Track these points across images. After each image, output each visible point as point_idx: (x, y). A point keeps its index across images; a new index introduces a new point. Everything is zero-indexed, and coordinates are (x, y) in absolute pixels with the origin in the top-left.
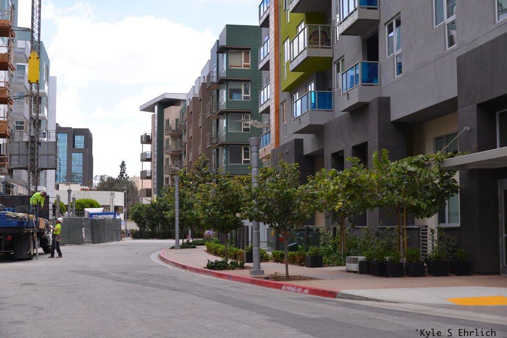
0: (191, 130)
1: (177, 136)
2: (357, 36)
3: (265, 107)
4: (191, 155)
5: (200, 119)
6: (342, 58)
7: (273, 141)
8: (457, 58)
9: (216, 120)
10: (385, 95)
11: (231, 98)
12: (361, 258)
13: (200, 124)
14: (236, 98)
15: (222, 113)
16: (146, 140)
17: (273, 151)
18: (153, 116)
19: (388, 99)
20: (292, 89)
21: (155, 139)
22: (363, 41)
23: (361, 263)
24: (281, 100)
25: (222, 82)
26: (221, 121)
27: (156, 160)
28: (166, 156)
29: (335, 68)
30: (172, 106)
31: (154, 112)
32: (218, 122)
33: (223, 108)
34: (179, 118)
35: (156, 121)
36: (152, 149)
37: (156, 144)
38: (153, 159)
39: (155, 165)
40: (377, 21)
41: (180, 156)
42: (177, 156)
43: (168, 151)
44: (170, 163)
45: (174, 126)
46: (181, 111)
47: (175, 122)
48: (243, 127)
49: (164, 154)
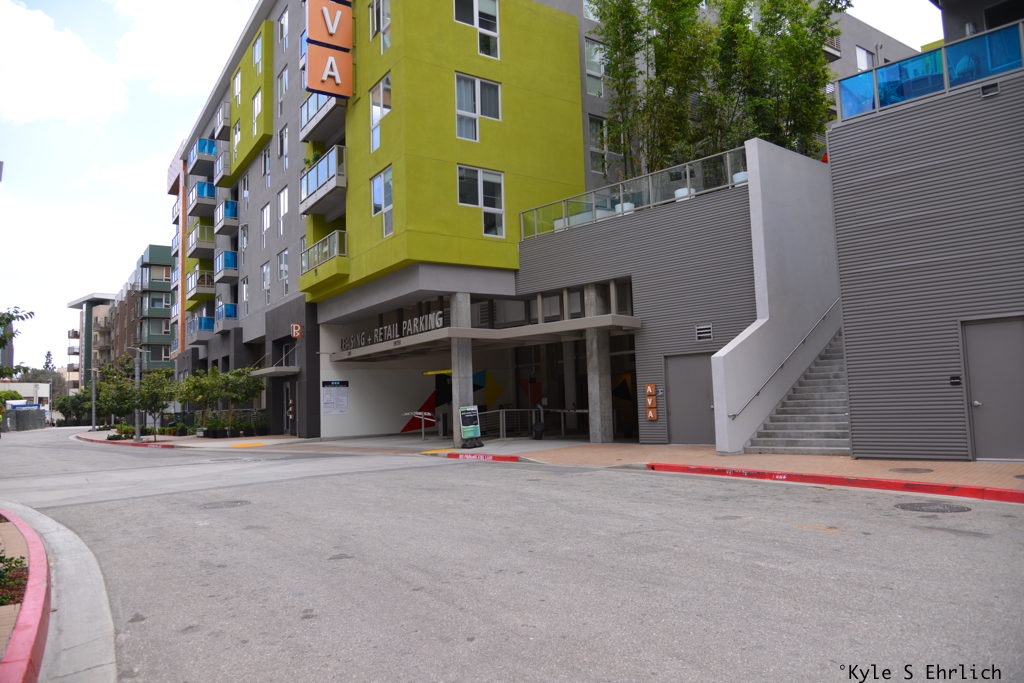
0: (118, 330)
1: (106, 332)
2: (226, 284)
3: (175, 320)
4: (118, 351)
5: (126, 321)
6: (220, 296)
7: (179, 347)
8: (266, 313)
10: (240, 326)
11: (153, 305)
12: (205, 429)
13: (126, 326)
14: (157, 306)
15: (144, 318)
16: (75, 335)
17: (179, 355)
18: (82, 313)
19: (241, 329)
21: (83, 335)
22: (231, 288)
23: (205, 432)
24: (186, 317)
25: (144, 292)
26: (144, 324)
27: (83, 354)
28: (94, 351)
29: (216, 301)
30: (101, 305)
32: (141, 324)
33: (146, 314)
34: (108, 315)
35: (84, 318)
36: (76, 343)
37: (83, 339)
38: (80, 353)
39: (83, 358)
40: (237, 278)
41: (109, 351)
42: (105, 351)
43: (96, 346)
44: (98, 357)
45: (103, 323)
46: (110, 309)
47: (103, 320)
48: (164, 330)
49: (92, 348)
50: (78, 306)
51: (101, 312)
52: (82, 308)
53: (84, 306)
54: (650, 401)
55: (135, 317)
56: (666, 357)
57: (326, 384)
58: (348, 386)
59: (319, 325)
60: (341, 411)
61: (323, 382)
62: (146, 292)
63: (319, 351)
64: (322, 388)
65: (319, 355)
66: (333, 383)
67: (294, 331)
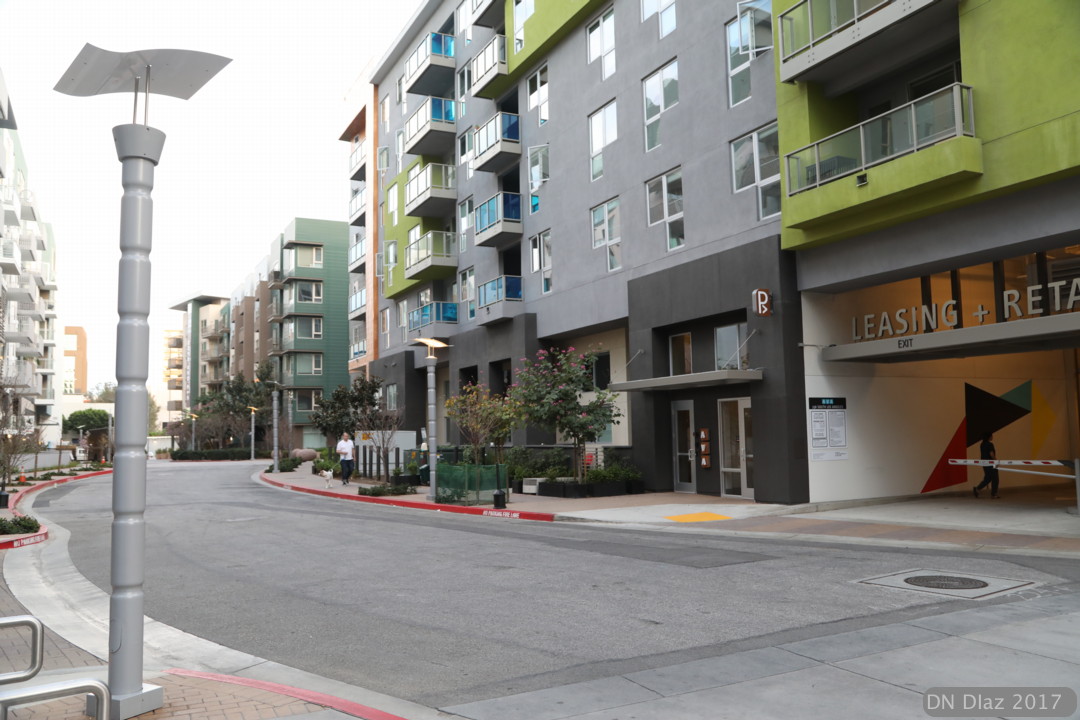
1: (216, 339)
2: (491, 249)
3: (358, 313)
6: (471, 269)
7: (369, 353)
9: (278, 325)
10: (530, 310)
11: (300, 300)
12: (542, 480)
15: (288, 317)
16: (179, 343)
17: (371, 363)
18: (186, 316)
19: (535, 315)
20: (401, 296)
21: (187, 343)
22: (500, 253)
23: (541, 485)
24: (381, 307)
25: (289, 281)
26: (285, 326)
27: (189, 367)
28: (202, 363)
29: (459, 278)
30: (210, 306)
32: (281, 326)
33: (290, 312)
34: (220, 319)
35: (190, 321)
36: (184, 354)
37: (189, 348)
38: (184, 366)
39: (189, 373)
40: (520, 235)
41: (221, 363)
42: (217, 363)
43: (206, 356)
44: (208, 371)
45: (213, 328)
46: (222, 311)
47: (214, 323)
48: (314, 333)
49: (200, 360)
50: (183, 307)
51: (211, 313)
52: (186, 310)
53: (190, 306)
55: (275, 316)
57: (815, 403)
58: (845, 407)
59: (800, 293)
60: (838, 454)
61: (810, 399)
62: (291, 281)
63: (802, 342)
64: (808, 411)
65: (802, 348)
66: (824, 402)
67: (760, 303)
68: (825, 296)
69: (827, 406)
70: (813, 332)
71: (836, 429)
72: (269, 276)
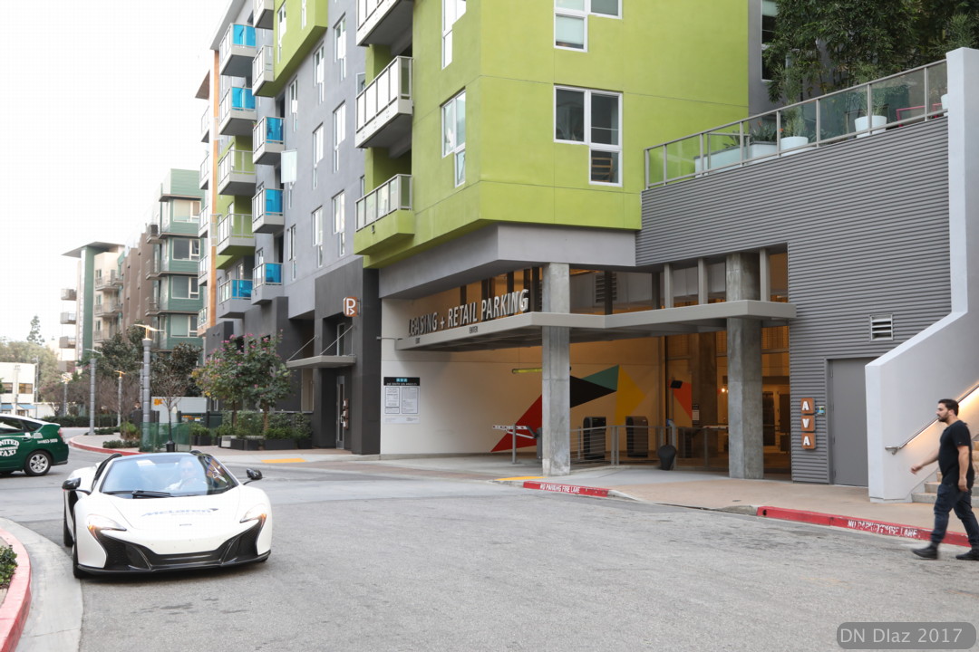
0: (129, 290)
1: (112, 292)
2: (270, 235)
3: (203, 280)
4: (128, 320)
5: (139, 278)
6: (262, 250)
7: (209, 319)
8: (316, 280)
9: (157, 282)
10: (284, 294)
11: (176, 257)
12: (233, 437)
13: (139, 285)
14: (182, 258)
15: (164, 275)
16: (72, 296)
17: (208, 330)
18: (79, 264)
19: (287, 298)
20: (226, 267)
21: (81, 295)
23: (232, 441)
26: (162, 284)
27: (82, 323)
28: (96, 319)
29: (257, 258)
30: (106, 254)
31: (80, 257)
32: (160, 283)
33: (166, 269)
35: (83, 271)
36: (75, 308)
37: (82, 302)
38: (78, 322)
39: (81, 329)
40: (282, 227)
41: (116, 319)
42: (112, 319)
43: (99, 312)
44: (102, 328)
45: (109, 279)
46: (119, 259)
47: (109, 274)
48: (190, 292)
49: (94, 316)
50: (76, 253)
51: (106, 262)
53: (84, 253)
54: (806, 422)
55: (152, 272)
56: (830, 361)
57: (390, 381)
58: (418, 384)
59: (381, 299)
60: (409, 419)
61: (385, 378)
62: (165, 237)
63: (380, 335)
64: (383, 387)
65: (380, 341)
66: (398, 380)
67: (348, 307)
68: (401, 300)
69: (400, 383)
70: (391, 327)
71: (409, 400)
72: (148, 229)
